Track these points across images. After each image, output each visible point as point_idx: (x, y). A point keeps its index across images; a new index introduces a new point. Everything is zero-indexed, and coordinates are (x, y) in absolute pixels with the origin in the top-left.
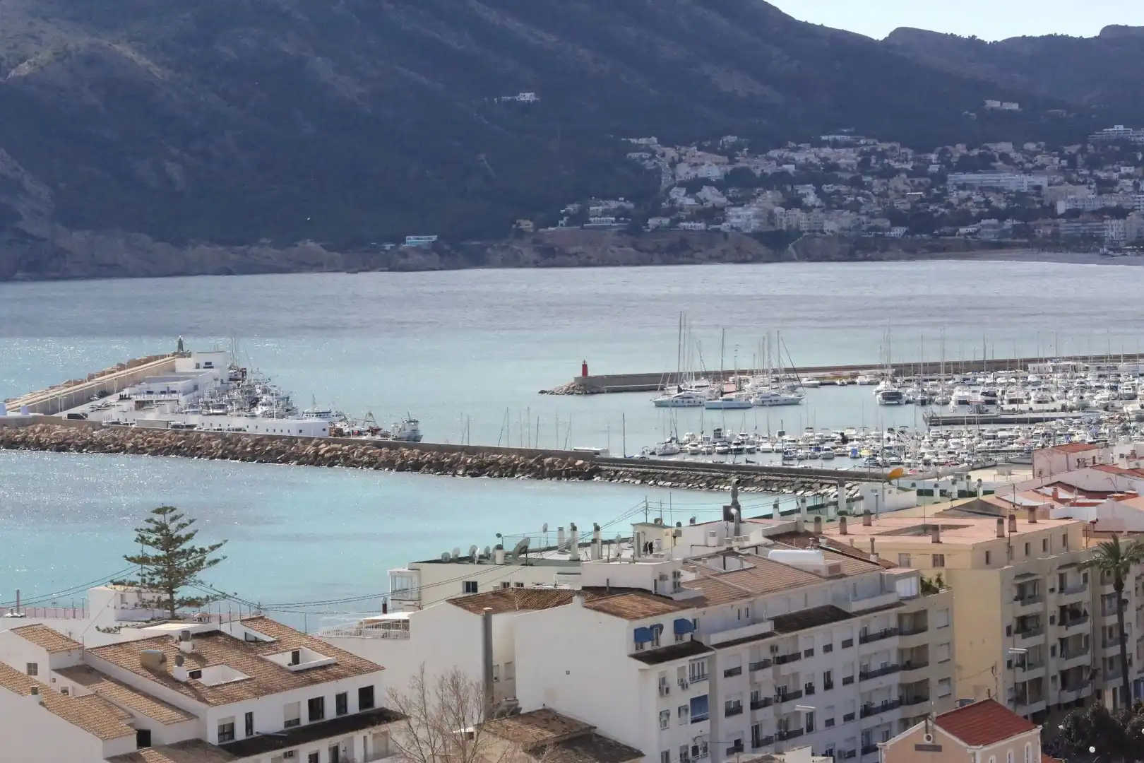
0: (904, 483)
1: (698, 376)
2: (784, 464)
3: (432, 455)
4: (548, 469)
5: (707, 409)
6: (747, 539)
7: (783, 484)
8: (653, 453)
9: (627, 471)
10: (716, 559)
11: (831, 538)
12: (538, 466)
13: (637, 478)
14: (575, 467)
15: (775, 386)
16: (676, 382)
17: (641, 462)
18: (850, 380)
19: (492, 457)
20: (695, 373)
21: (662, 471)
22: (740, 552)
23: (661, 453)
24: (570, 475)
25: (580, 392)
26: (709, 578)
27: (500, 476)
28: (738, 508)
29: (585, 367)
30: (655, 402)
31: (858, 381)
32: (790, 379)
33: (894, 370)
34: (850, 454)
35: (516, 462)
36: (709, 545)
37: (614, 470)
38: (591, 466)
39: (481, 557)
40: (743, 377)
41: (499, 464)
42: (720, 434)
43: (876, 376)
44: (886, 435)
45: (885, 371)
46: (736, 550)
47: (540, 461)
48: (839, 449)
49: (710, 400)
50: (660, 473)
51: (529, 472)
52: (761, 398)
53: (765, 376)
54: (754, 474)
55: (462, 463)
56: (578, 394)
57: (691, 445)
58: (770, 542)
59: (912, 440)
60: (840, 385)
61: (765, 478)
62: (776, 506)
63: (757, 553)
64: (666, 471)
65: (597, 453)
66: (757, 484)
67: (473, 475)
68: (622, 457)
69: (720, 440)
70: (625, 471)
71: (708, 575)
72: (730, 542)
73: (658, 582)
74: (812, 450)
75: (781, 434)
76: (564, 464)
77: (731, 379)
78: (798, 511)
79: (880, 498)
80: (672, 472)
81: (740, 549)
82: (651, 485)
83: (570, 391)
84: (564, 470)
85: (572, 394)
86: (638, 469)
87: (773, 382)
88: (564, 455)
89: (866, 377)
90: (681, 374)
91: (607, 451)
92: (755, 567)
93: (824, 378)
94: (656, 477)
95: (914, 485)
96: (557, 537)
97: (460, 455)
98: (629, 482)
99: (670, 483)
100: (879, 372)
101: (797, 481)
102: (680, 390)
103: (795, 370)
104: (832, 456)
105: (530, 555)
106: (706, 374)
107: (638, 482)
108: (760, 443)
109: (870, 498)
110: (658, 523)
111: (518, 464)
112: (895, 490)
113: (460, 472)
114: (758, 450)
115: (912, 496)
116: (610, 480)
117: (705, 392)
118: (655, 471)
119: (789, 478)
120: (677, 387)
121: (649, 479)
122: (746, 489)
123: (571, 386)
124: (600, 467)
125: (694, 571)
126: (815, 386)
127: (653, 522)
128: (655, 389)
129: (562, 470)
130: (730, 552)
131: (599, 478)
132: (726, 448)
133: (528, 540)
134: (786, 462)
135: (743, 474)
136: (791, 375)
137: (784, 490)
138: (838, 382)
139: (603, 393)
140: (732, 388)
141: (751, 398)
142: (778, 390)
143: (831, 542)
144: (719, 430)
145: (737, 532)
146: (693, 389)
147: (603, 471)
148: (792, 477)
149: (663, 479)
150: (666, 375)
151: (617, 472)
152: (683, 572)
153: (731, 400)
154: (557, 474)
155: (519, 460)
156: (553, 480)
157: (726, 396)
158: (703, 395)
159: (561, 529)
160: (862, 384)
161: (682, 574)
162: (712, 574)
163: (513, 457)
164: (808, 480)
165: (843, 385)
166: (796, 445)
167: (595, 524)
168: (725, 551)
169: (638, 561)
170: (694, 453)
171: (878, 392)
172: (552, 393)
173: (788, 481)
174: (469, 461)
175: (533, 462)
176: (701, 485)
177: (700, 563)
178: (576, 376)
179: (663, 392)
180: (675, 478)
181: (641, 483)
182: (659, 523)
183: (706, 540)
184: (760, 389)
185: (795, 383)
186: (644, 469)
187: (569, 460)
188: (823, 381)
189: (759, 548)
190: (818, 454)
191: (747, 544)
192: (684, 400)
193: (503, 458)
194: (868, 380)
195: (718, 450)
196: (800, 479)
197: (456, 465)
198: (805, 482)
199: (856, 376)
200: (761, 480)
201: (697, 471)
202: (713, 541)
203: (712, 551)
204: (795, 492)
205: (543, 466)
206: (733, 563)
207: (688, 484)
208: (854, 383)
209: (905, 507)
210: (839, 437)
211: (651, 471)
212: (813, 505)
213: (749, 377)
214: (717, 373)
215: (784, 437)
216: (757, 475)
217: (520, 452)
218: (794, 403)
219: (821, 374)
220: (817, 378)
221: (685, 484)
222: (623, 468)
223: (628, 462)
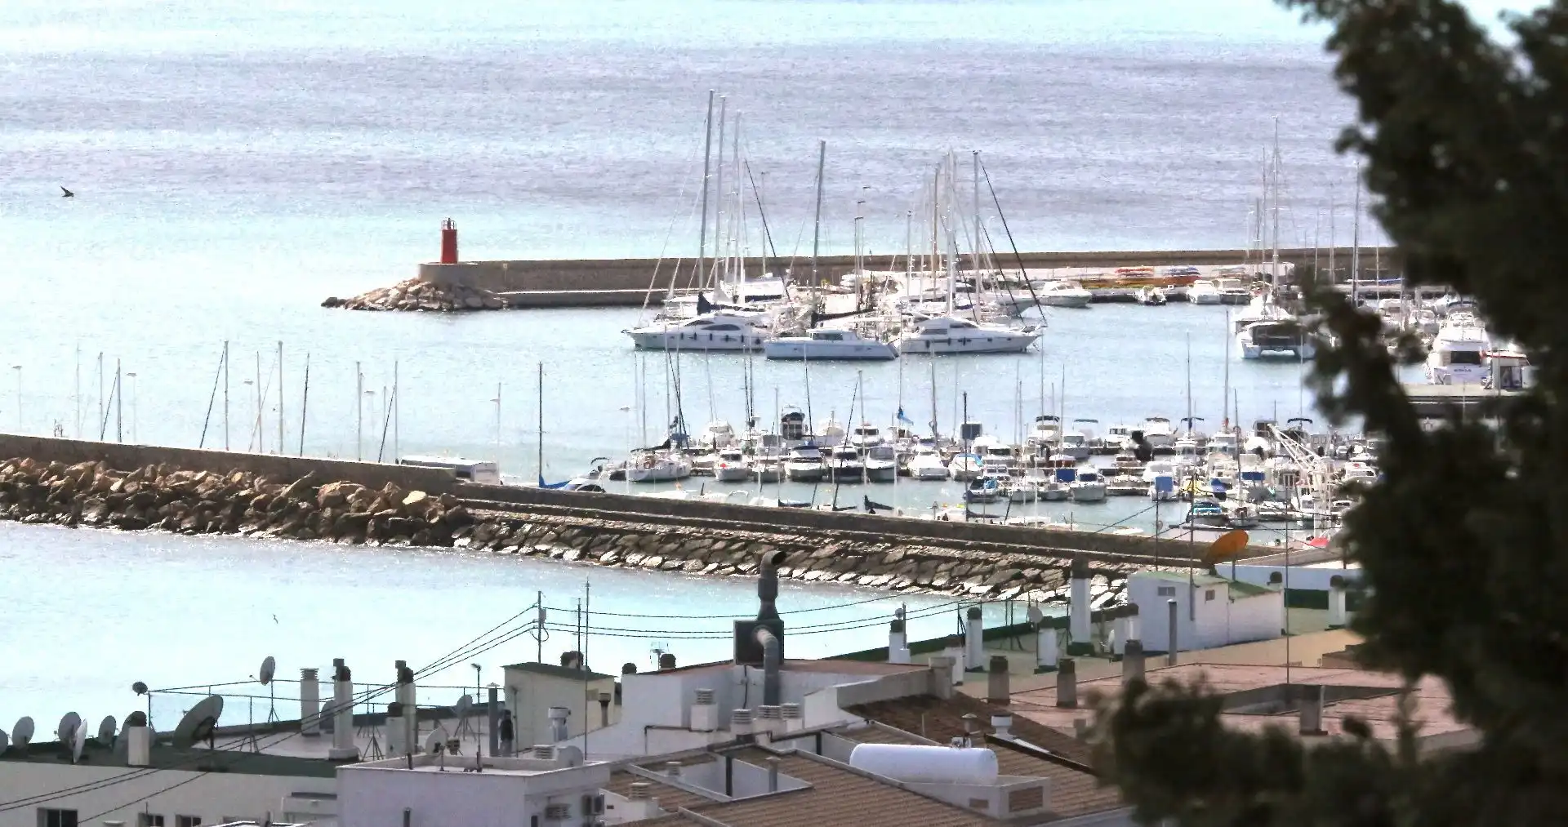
0: (1250, 570)
1: (754, 268)
2: (969, 514)
3: (17, 468)
4: (328, 512)
5: (771, 358)
6: (795, 713)
7: (966, 567)
8: (618, 476)
9: (543, 523)
10: (702, 767)
11: (1024, 715)
12: (304, 505)
13: (569, 543)
14: (403, 510)
15: (963, 300)
16: (695, 284)
17: (588, 499)
18: (1171, 289)
19: (179, 478)
20: (745, 259)
21: (638, 526)
22: (774, 747)
23: (642, 477)
24: (386, 533)
25: (436, 306)
26: (682, 816)
27: (199, 528)
28: (777, 629)
29: (450, 239)
30: (635, 336)
31: (1195, 291)
32: (1006, 285)
33: (1291, 266)
34: (1152, 490)
35: (243, 493)
36: (693, 727)
37: (508, 521)
38: (447, 508)
39: (90, 743)
40: (881, 275)
41: (196, 497)
42: (799, 427)
43: (1246, 280)
44: (1254, 441)
45: (1267, 268)
46: (763, 741)
47: (307, 491)
48: (1123, 477)
49: (784, 335)
50: (634, 531)
51: (276, 521)
52: (926, 332)
53: (940, 273)
54: (888, 540)
55: (95, 491)
56: (426, 310)
57: (725, 457)
58: (857, 722)
59: (1317, 457)
60: (1147, 303)
61: (915, 550)
62: (898, 627)
63: (819, 751)
64: (649, 527)
65: (465, 472)
66: (895, 567)
67: (126, 525)
68: (534, 484)
69: (799, 444)
70: (536, 523)
71: (681, 809)
72: (745, 718)
73: (541, 820)
74: (1052, 479)
75: (971, 431)
76: (372, 500)
77: (847, 280)
78: (957, 641)
79: (1182, 613)
80: (663, 529)
81: (773, 741)
82: (607, 563)
83: (408, 301)
84: (371, 516)
85: (413, 308)
86: (571, 520)
87: (959, 290)
88: (371, 476)
89: (1216, 283)
90: (708, 263)
91: (492, 469)
92: (810, 789)
93: (1102, 283)
94: (621, 541)
95: (1276, 578)
96: (299, 696)
97: (92, 470)
98: (547, 553)
99: (657, 560)
100: (1250, 269)
101: (1004, 562)
102: (703, 306)
103: (1021, 260)
104: (1100, 495)
105: (220, 745)
106: (778, 266)
107: (571, 554)
108: (908, 455)
109: (1155, 611)
110: (573, 667)
111: (248, 498)
112: (1222, 592)
113: (92, 516)
114: (906, 473)
115: (1273, 607)
116: (497, 548)
117: (772, 315)
118: (618, 525)
119: (982, 554)
120: (696, 298)
121: (604, 546)
122: (864, 580)
123: (411, 289)
124: (470, 511)
125: (642, 795)
126: (1078, 304)
127: (558, 663)
128: (635, 302)
129: (368, 518)
130: (747, 746)
131: (466, 541)
132: (816, 466)
133: (214, 704)
134: (976, 509)
135: (855, 538)
136: (1011, 274)
137: (967, 585)
138: (1140, 294)
139: (497, 308)
140: (849, 303)
141: (896, 331)
142: (968, 313)
143: (1024, 728)
144: (797, 416)
145: (773, 693)
146: (742, 303)
147: (480, 522)
148: (988, 549)
149: (639, 548)
150: (668, 265)
151: (516, 525)
152: (610, 797)
153: (836, 336)
154: (353, 530)
155: (252, 485)
156: (339, 543)
157: (829, 326)
158: (765, 321)
159: (310, 675)
160: (1204, 302)
161: (607, 802)
162: (692, 804)
163: (238, 477)
164: (1034, 558)
165: (1154, 302)
166: (1010, 463)
167: (401, 665)
168: (733, 743)
169: (490, 766)
170: (733, 479)
171: (1244, 323)
172: (360, 306)
173: (976, 561)
174: (115, 487)
175: (288, 494)
176: (742, 567)
177: (663, 775)
178: (426, 262)
179: (658, 312)
180: (672, 546)
181: (581, 557)
182: (573, 665)
183: (687, 715)
184: (919, 309)
185: (1023, 295)
186: (590, 520)
187: (386, 489)
188: (1102, 292)
189: (825, 736)
190: (1064, 487)
191: (792, 726)
192: (716, 333)
193: (205, 481)
194: (1222, 290)
195: (794, 472)
196: (1011, 557)
197: (81, 494)
198: (1022, 565)
199: (1187, 279)
200: (906, 557)
201: (732, 527)
202: (703, 717)
203: (701, 741)
204: (997, 590)
205: (315, 504)
206: (751, 777)
207: (706, 564)
208: (1181, 298)
209: (1251, 638)
210: (1127, 442)
211: (610, 524)
212: (1002, 624)
213: (898, 276)
214: (801, 264)
215: (979, 441)
216: (895, 543)
217: (256, 464)
218: (1015, 348)
219: (1093, 272)
220: (1084, 283)
221: (699, 563)
222: (534, 516)
223: (546, 498)
